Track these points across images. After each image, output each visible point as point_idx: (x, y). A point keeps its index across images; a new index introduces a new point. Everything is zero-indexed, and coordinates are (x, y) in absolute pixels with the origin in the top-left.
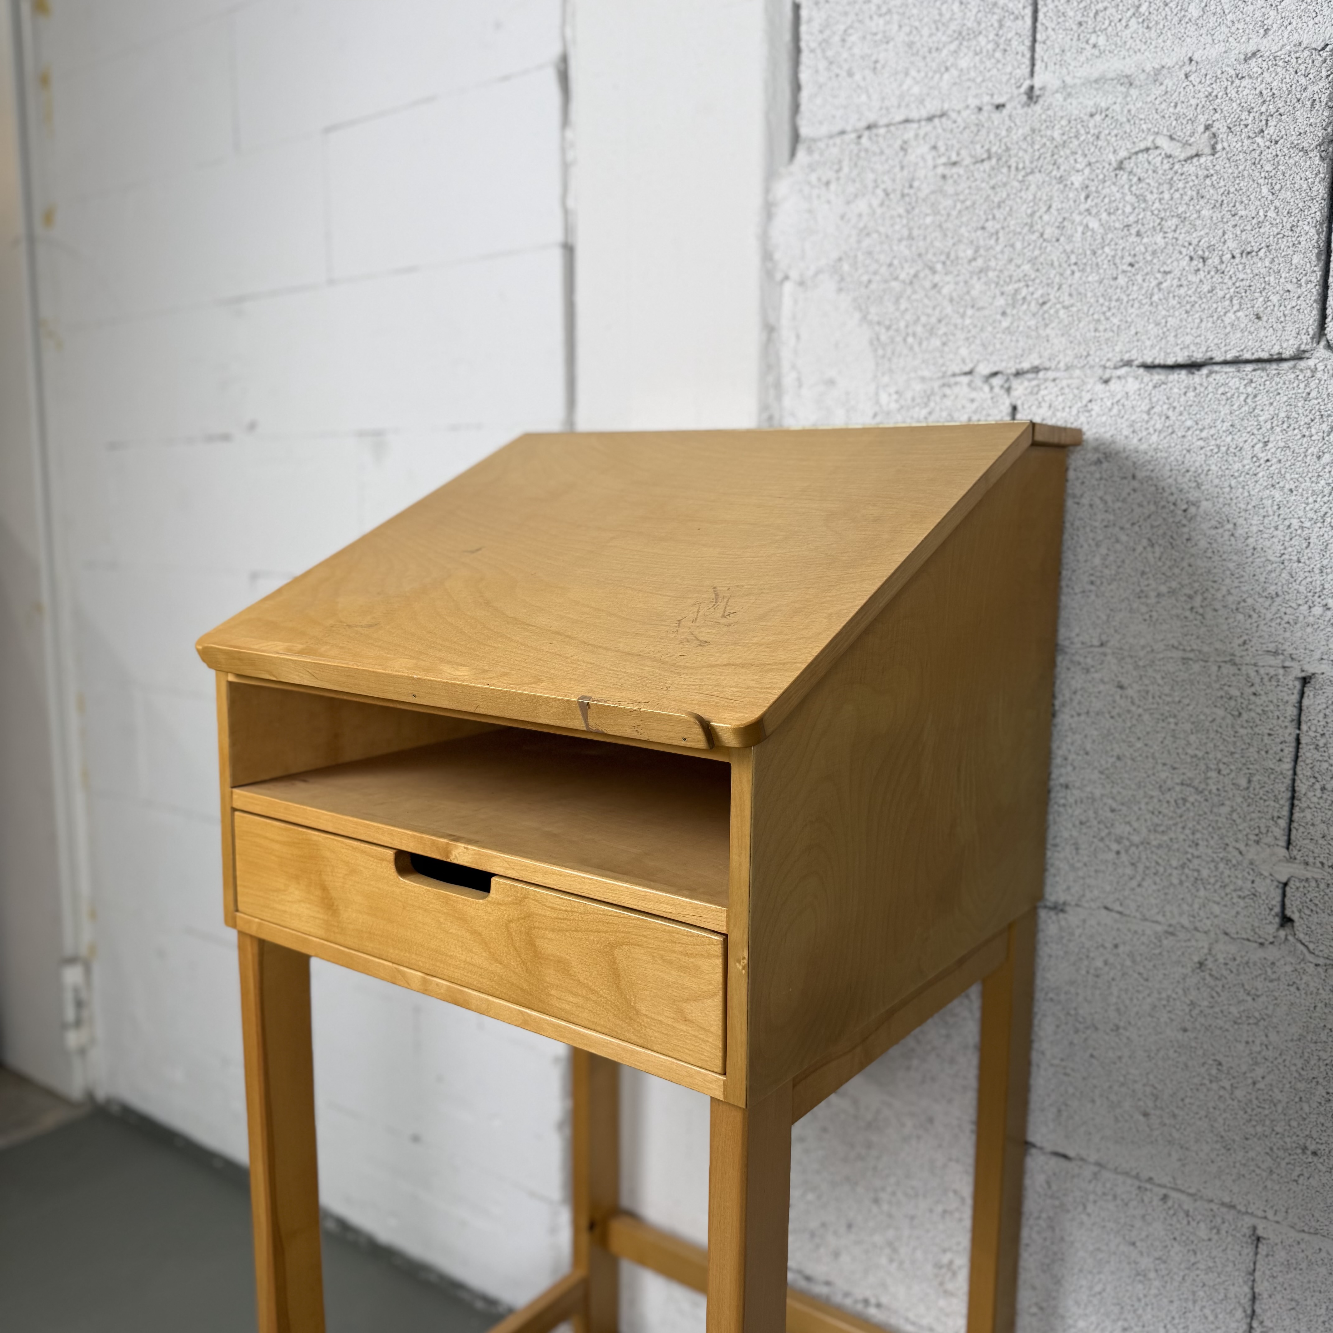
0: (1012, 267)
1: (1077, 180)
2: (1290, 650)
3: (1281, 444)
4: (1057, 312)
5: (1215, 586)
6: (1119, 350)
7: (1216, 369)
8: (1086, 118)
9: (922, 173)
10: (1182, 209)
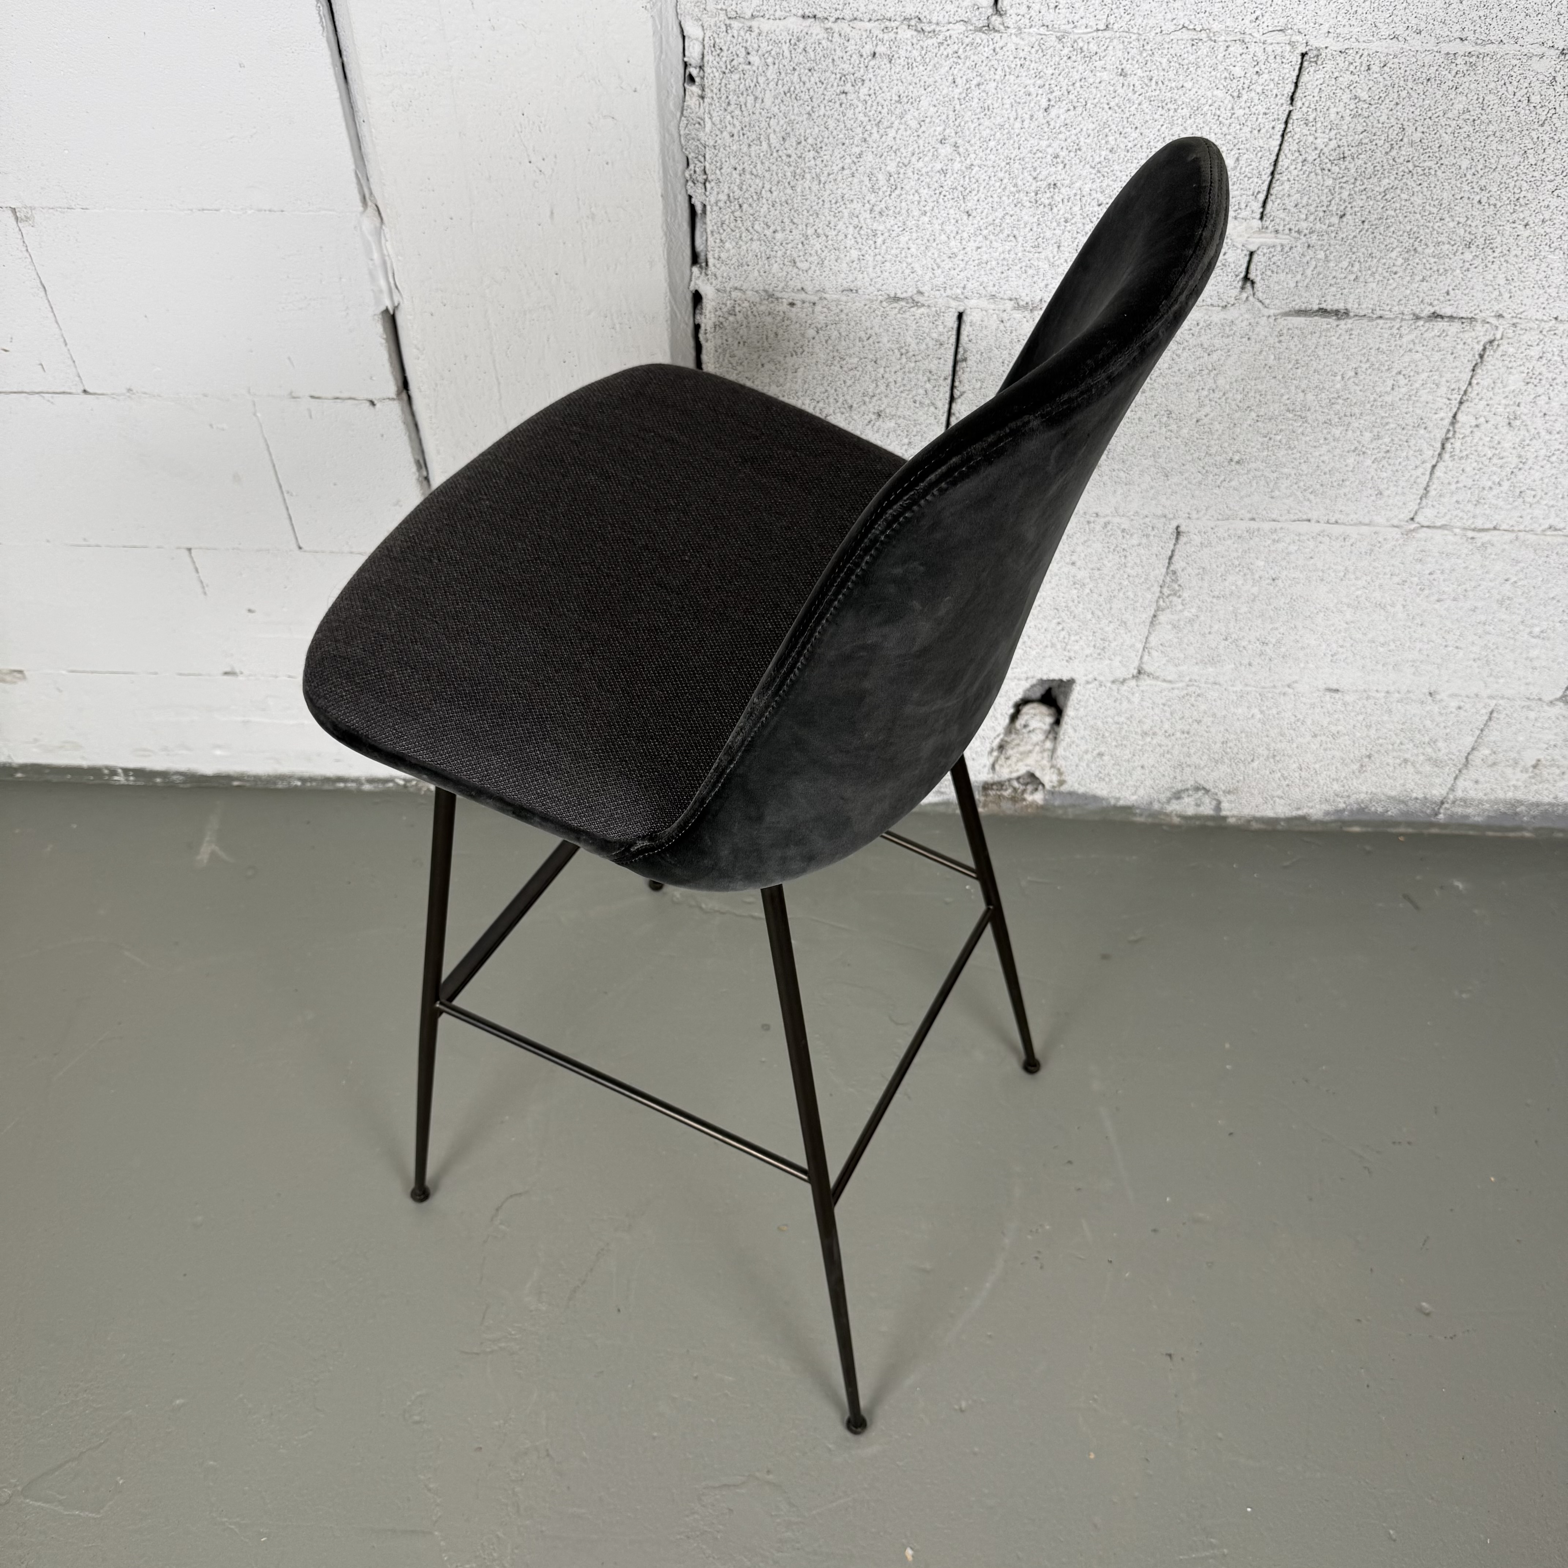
2: (1301, 25)
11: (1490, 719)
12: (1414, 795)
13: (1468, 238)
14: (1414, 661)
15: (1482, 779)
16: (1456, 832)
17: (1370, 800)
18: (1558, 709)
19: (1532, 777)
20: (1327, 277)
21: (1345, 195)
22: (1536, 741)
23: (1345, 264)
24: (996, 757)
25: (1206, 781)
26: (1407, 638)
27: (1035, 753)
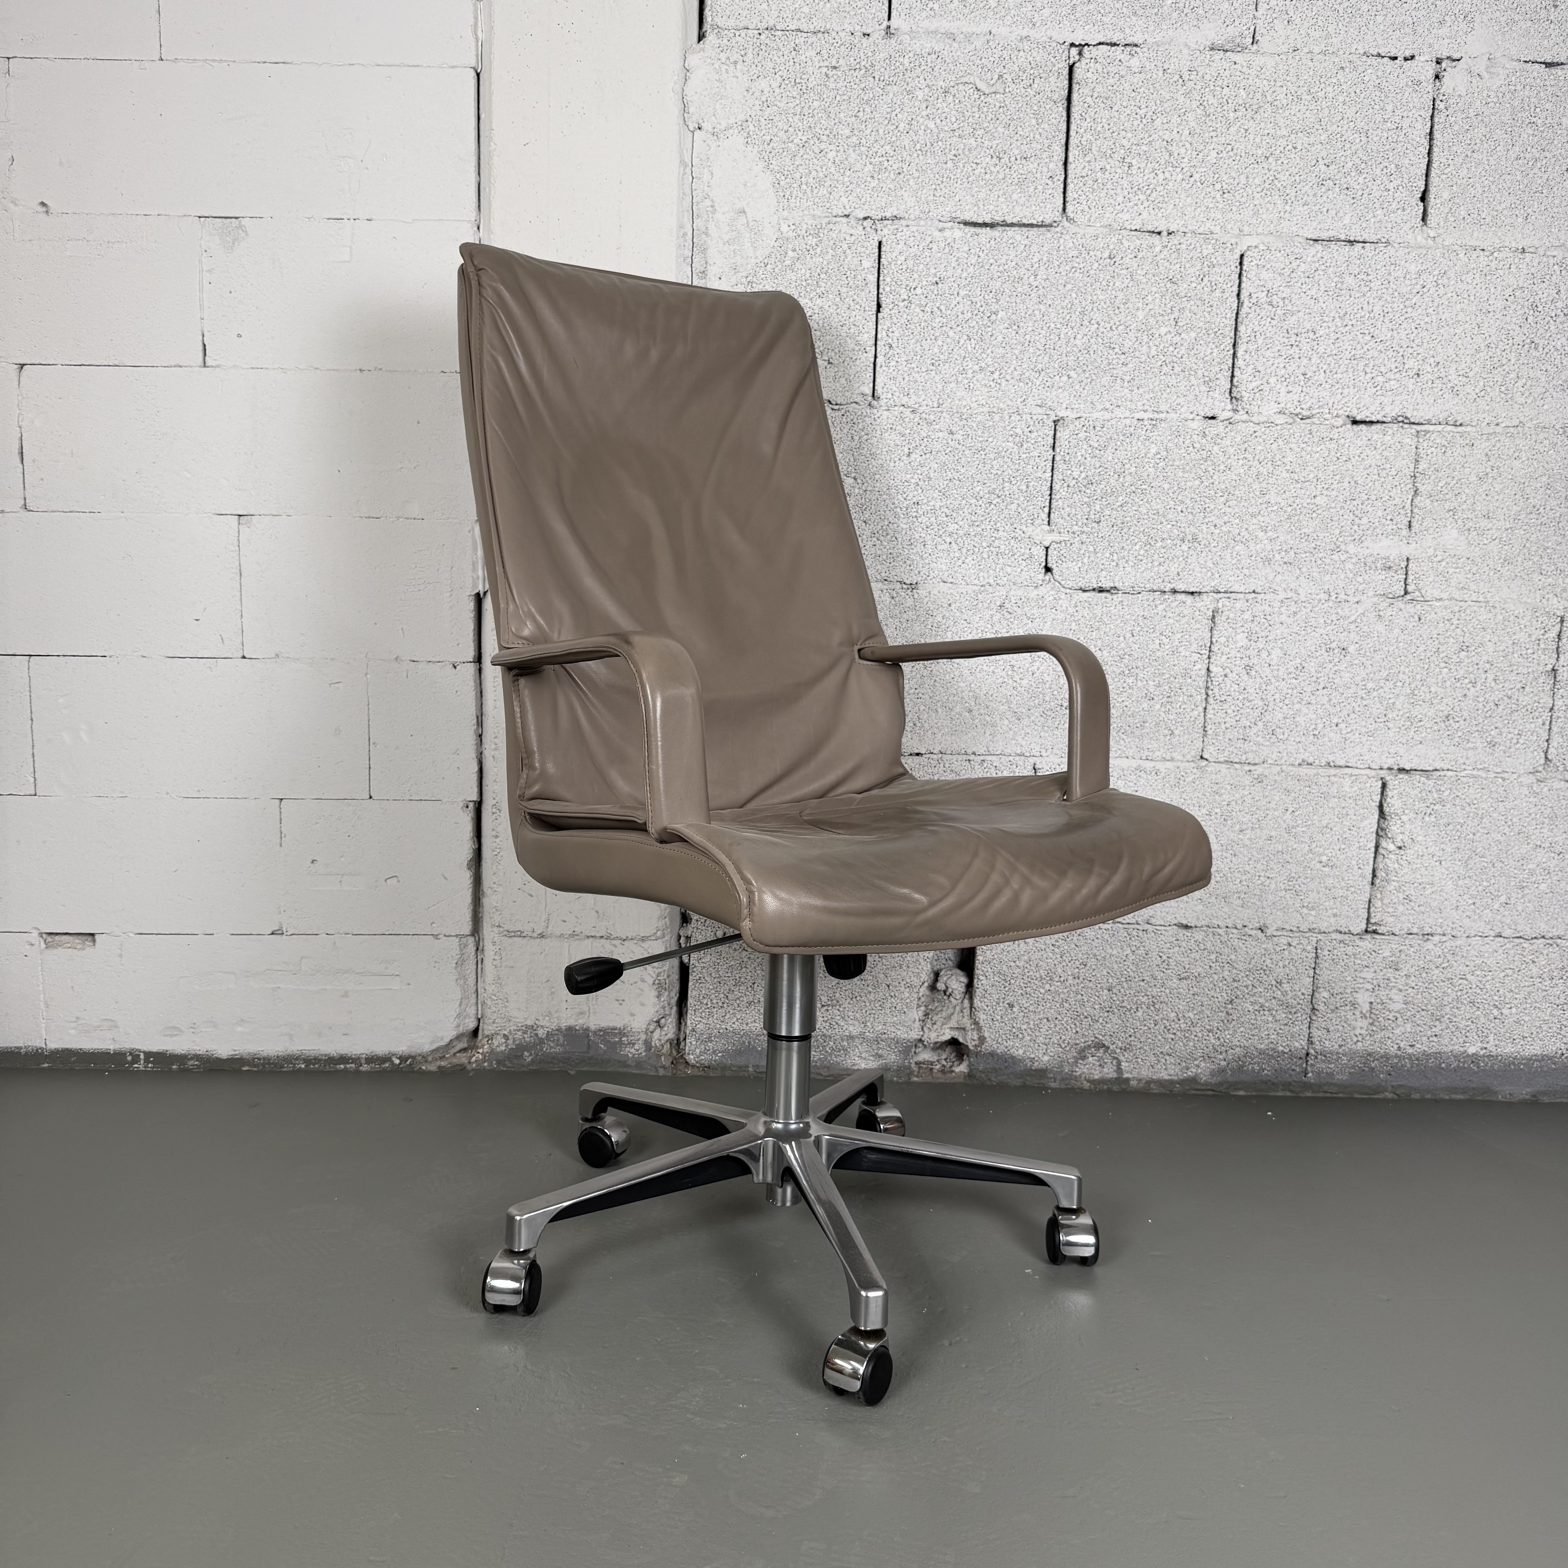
0: (877, 146)
1: (920, 94)
2: (1050, 404)
3: (1045, 277)
4: (908, 180)
5: (1007, 365)
6: (947, 210)
7: (1007, 228)
8: (925, 55)
9: (810, 70)
10: (986, 125)
11: (1317, 957)
12: (1281, 1048)
14: (1238, 892)
15: (1331, 1028)
16: (1328, 1095)
17: (1245, 1056)
18: (1367, 943)
19: (1371, 1024)
20: (1097, 563)
21: (1098, 507)
22: (1362, 981)
23: (1108, 555)
24: (923, 1021)
25: (1103, 1036)
26: (1227, 869)
27: (956, 1015)
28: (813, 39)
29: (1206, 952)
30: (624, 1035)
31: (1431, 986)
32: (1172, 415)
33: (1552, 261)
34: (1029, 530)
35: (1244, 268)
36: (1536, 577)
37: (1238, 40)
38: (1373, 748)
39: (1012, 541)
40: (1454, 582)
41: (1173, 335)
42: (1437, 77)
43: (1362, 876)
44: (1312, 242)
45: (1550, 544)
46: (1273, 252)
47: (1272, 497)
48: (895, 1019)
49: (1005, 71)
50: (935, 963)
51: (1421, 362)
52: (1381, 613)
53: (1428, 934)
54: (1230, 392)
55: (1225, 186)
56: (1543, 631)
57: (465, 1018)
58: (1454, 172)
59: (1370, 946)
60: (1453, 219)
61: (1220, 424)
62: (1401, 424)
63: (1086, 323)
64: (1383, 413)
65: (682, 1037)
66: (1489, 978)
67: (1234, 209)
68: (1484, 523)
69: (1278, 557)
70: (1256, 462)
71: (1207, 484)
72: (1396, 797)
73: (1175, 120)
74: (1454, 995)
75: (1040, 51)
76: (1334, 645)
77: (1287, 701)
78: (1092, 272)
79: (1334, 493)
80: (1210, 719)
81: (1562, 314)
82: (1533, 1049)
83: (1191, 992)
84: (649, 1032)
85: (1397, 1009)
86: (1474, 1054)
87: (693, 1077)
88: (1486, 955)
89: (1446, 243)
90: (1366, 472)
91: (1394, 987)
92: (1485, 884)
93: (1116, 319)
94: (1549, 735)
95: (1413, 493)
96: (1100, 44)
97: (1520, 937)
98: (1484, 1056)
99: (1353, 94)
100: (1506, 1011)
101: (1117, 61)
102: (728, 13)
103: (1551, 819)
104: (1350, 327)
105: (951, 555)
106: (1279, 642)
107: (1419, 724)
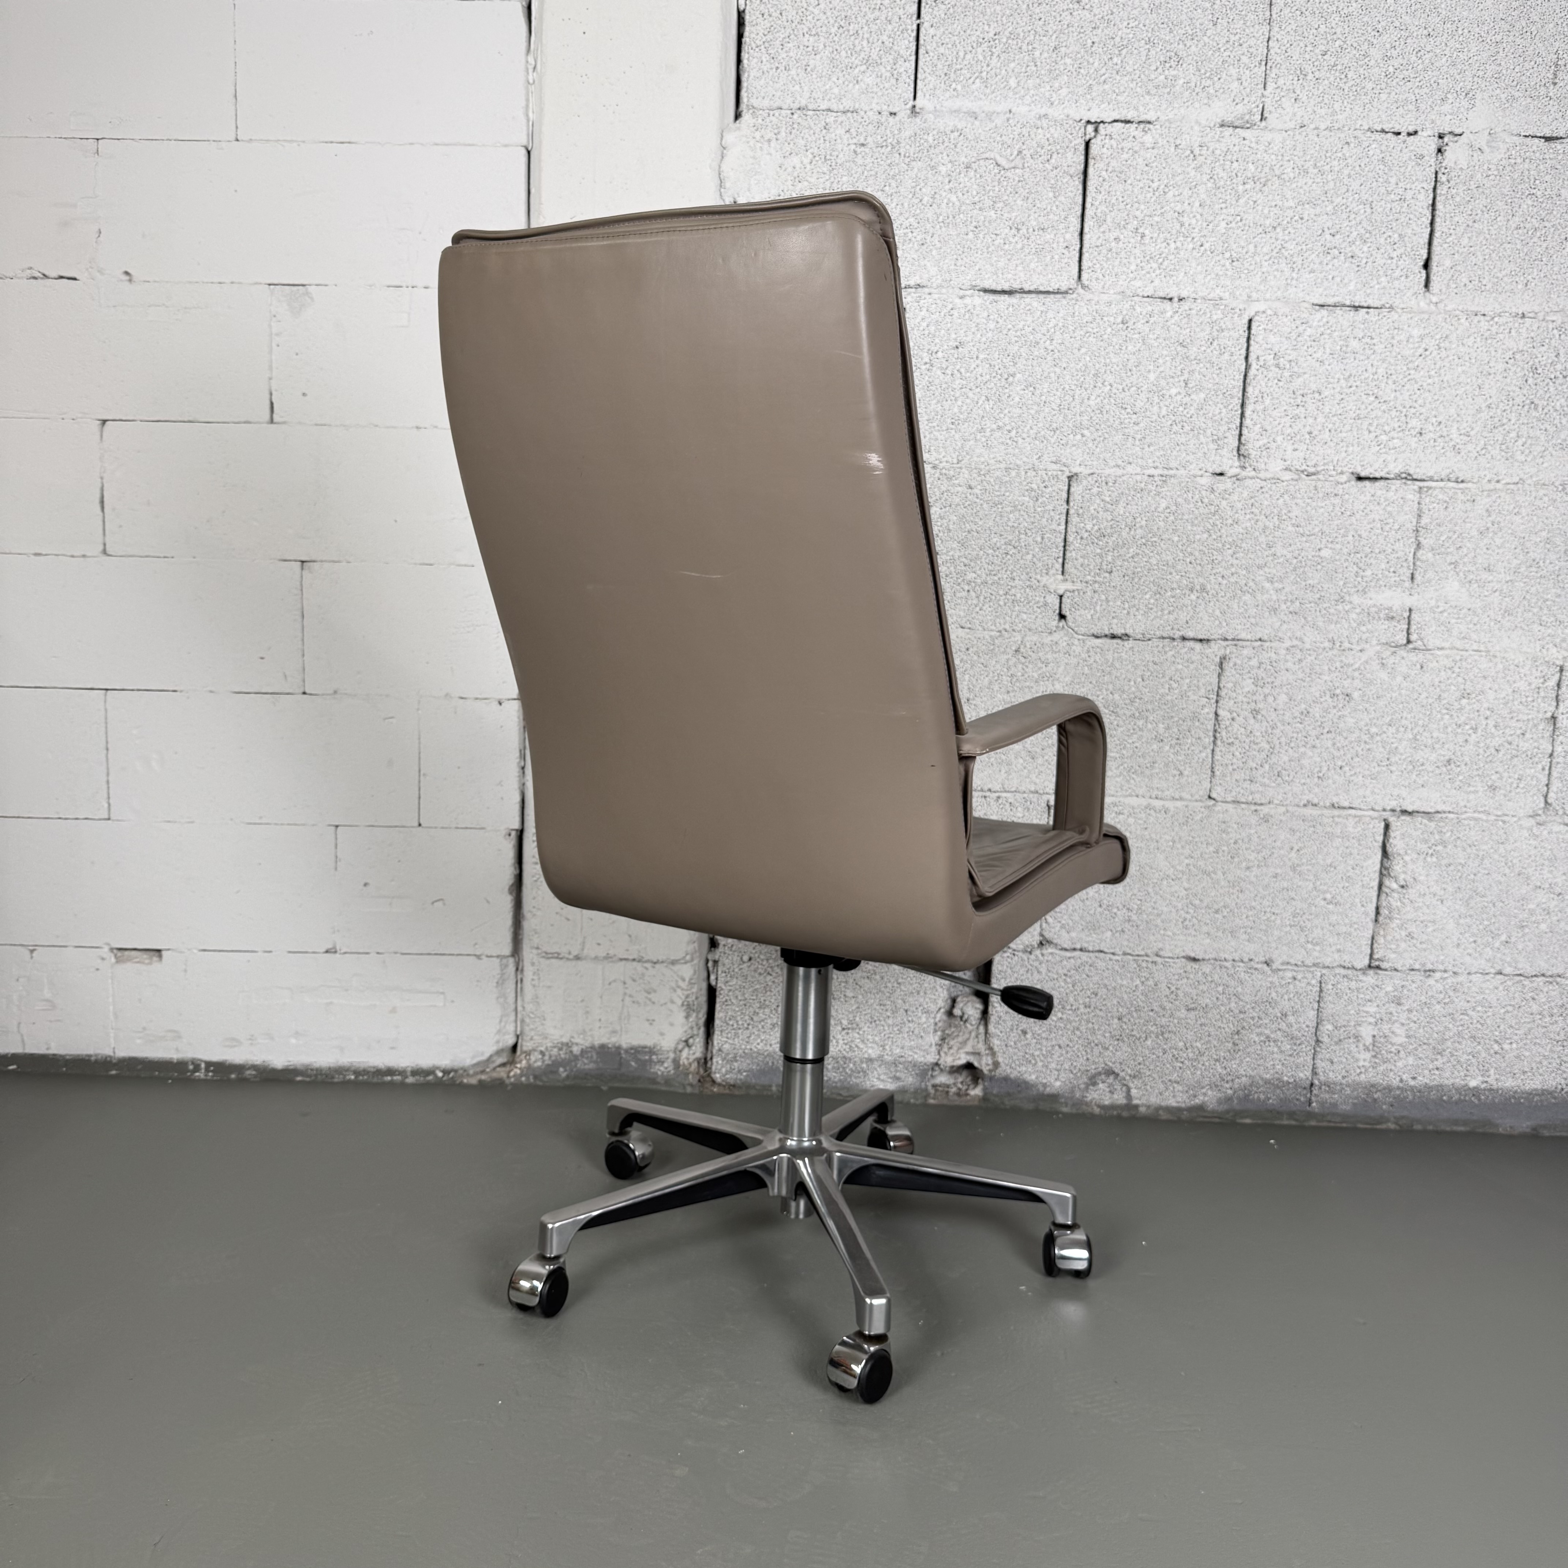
1: (943, 170)
2: (1064, 460)
5: (1024, 424)
7: (1025, 295)
8: (948, 133)
9: (840, 147)
10: (1006, 198)
11: (1321, 991)
12: (1285, 1078)
13: (1190, 585)
14: (1244, 927)
15: (1335, 1060)
16: (1332, 1124)
17: (1251, 1085)
18: (1370, 978)
19: (1375, 1057)
20: (1109, 612)
21: (1110, 558)
22: (1365, 1014)
23: (1119, 603)
24: (940, 1045)
25: (1114, 1063)
26: (1234, 904)
27: (971, 1040)
28: (842, 118)
29: (1213, 985)
30: (655, 1053)
31: (1433, 1020)
32: (1182, 472)
33: (1551, 326)
34: (1044, 580)
35: (1253, 332)
36: (1536, 627)
37: (1247, 117)
38: (1376, 790)
39: (1028, 590)
40: (1455, 632)
41: (1182, 396)
42: (1439, 151)
43: (1366, 914)
44: (1317, 307)
45: (1549, 596)
46: (1280, 317)
47: (1279, 550)
48: (912, 1043)
49: (1024, 147)
50: (952, 990)
51: (1424, 422)
52: (1384, 661)
53: (1430, 971)
54: (1238, 450)
55: (1234, 255)
56: (1542, 680)
57: (504, 1034)
58: (1456, 241)
59: (1373, 981)
60: (1454, 286)
61: (1228, 480)
62: (1404, 481)
63: (1099, 384)
64: (1386, 470)
65: (709, 1056)
66: (1490, 1014)
67: (1243, 276)
68: (1485, 576)
69: (1283, 607)
70: (1263, 517)
71: (1214, 537)
72: (1398, 838)
73: (1186, 193)
74: (1455, 1030)
75: (1058, 128)
76: (1338, 691)
77: (1292, 745)
78: (1105, 337)
79: (1338, 546)
80: (1218, 760)
81: (1561, 376)
82: (1534, 1084)
83: (1199, 1022)
84: (677, 1051)
85: (1399, 1042)
86: (1474, 1088)
87: (720, 1095)
88: (1487, 991)
89: (1448, 309)
90: (1369, 526)
91: (1397, 1021)
92: (1486, 923)
93: (1128, 382)
94: (1549, 780)
95: (1415, 546)
96: (1115, 121)
97: (1521, 975)
98: (1485, 1090)
99: (1358, 168)
100: (1506, 1047)
101: (1131, 138)
102: (763, 95)
103: (1550, 860)
104: (1354, 388)
105: (970, 602)
106: (1284, 688)
107: (1421, 768)
